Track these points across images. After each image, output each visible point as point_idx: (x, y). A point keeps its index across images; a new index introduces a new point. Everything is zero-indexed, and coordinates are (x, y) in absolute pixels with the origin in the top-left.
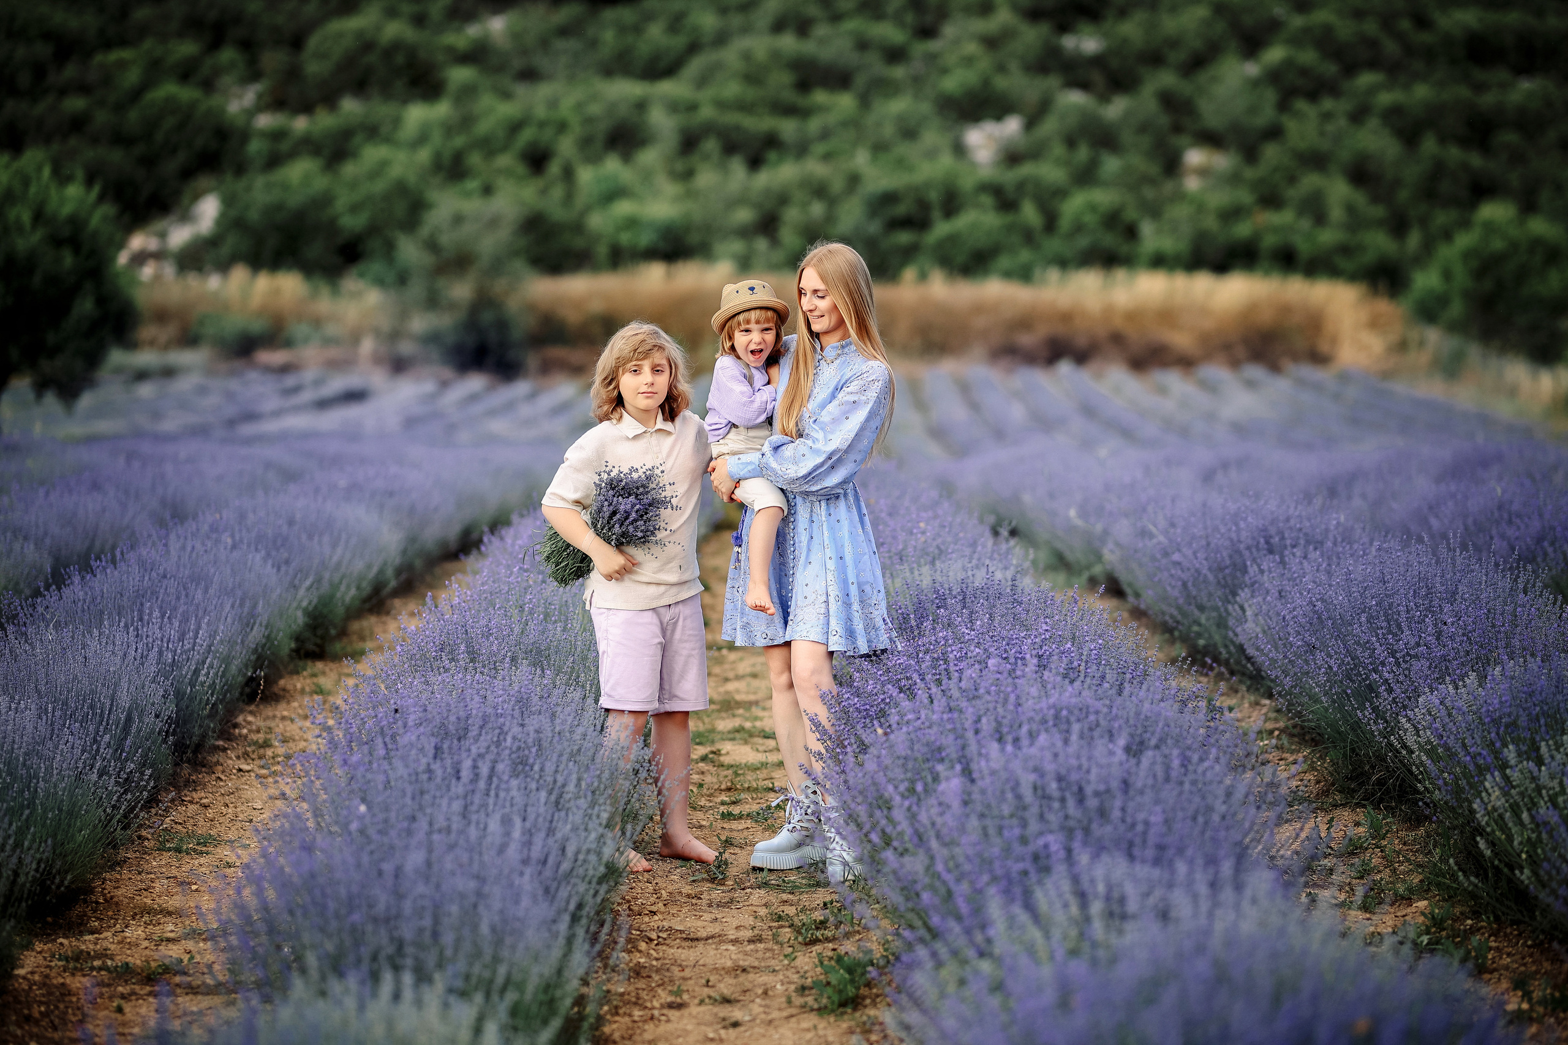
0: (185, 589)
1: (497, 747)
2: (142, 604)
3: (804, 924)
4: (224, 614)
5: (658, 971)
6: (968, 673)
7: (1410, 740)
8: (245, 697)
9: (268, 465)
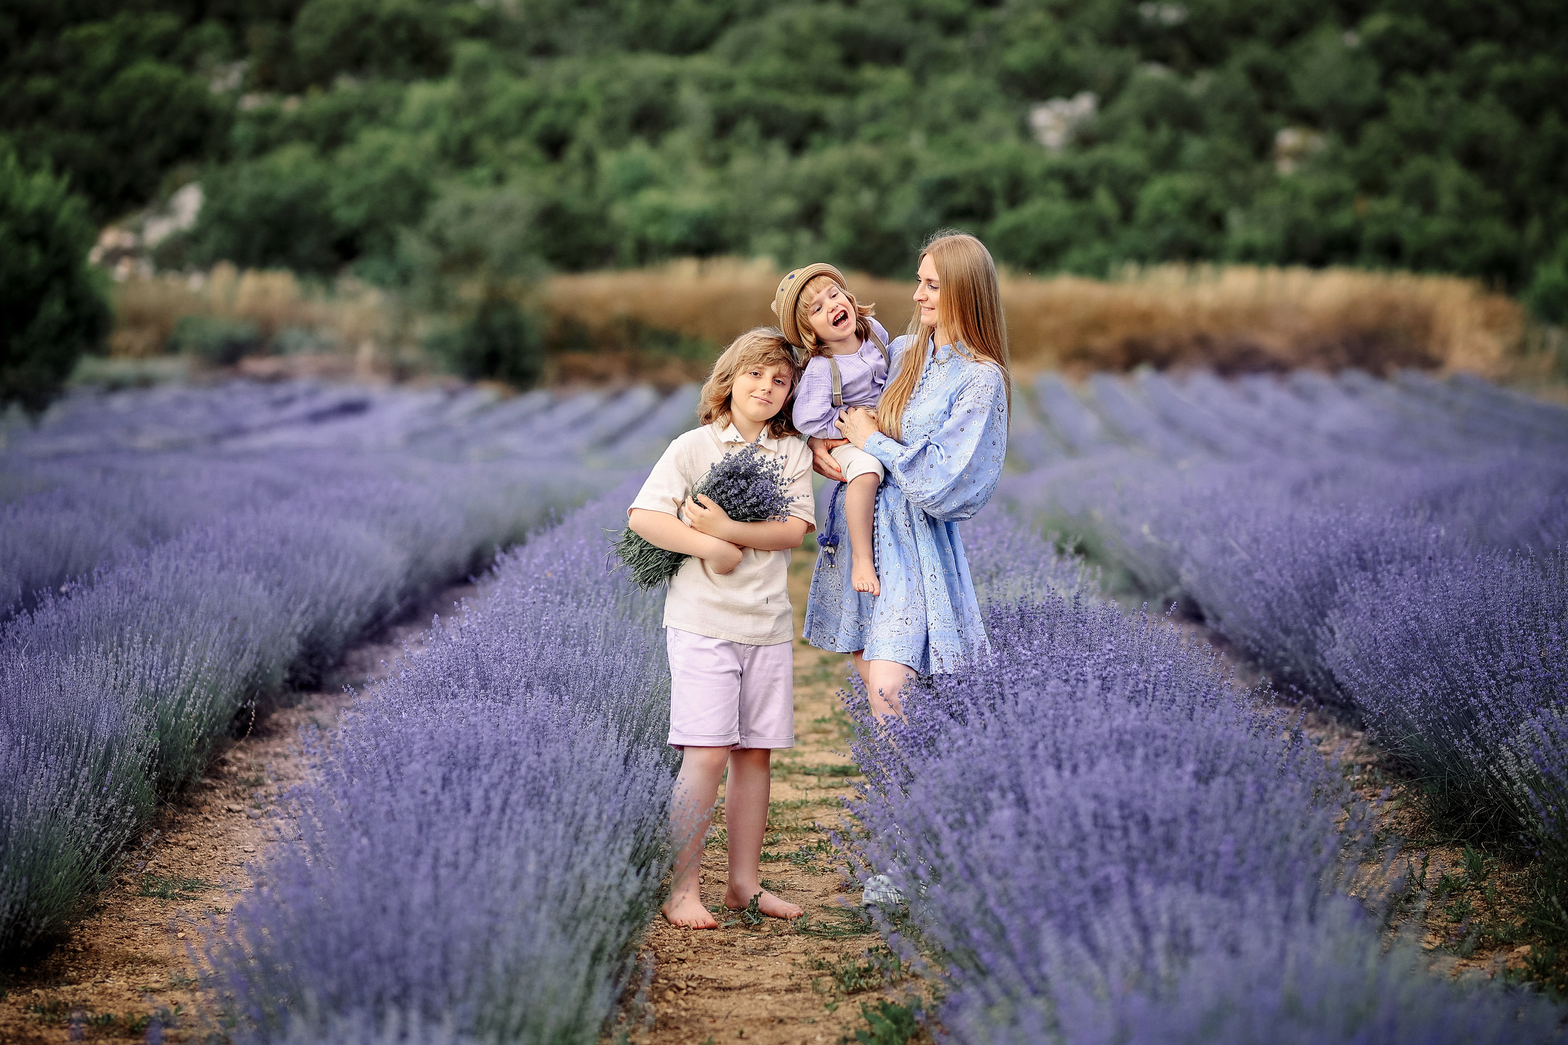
0: (168, 612)
1: (510, 777)
2: (122, 629)
3: (847, 972)
4: (212, 640)
5: (687, 1022)
6: (1023, 695)
7: (1512, 769)
8: (234, 731)
9: (258, 481)
